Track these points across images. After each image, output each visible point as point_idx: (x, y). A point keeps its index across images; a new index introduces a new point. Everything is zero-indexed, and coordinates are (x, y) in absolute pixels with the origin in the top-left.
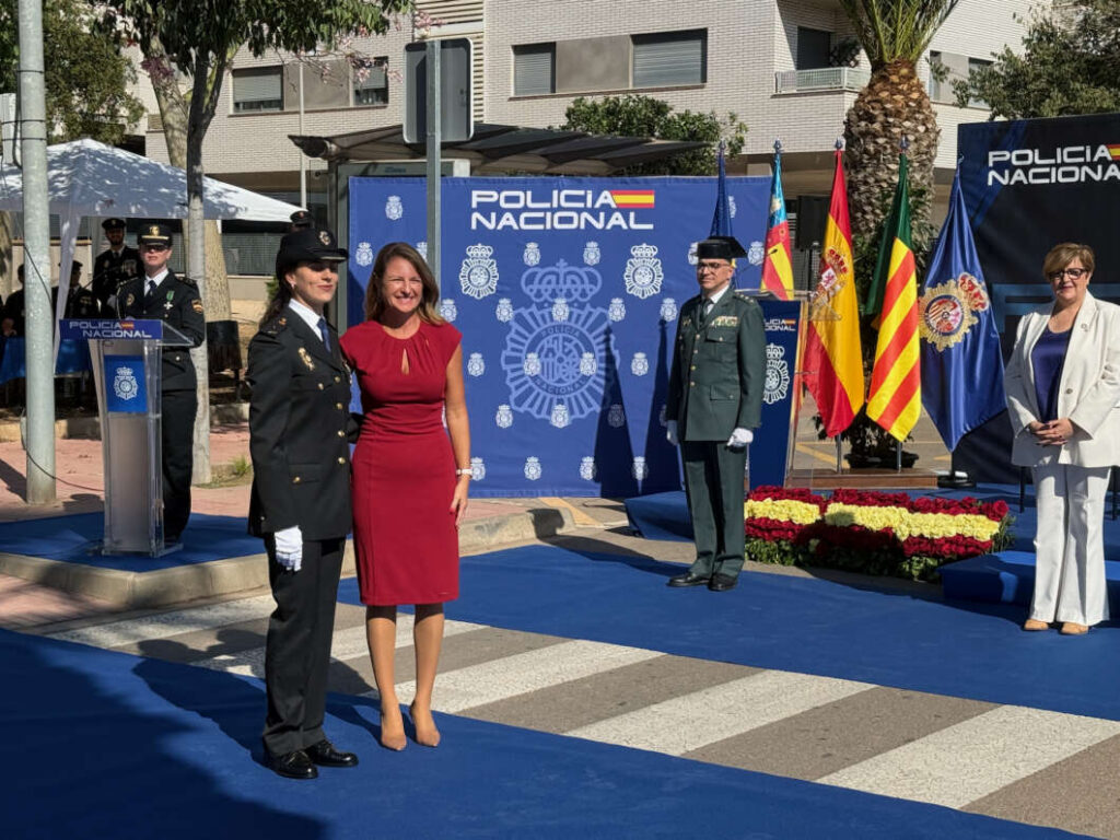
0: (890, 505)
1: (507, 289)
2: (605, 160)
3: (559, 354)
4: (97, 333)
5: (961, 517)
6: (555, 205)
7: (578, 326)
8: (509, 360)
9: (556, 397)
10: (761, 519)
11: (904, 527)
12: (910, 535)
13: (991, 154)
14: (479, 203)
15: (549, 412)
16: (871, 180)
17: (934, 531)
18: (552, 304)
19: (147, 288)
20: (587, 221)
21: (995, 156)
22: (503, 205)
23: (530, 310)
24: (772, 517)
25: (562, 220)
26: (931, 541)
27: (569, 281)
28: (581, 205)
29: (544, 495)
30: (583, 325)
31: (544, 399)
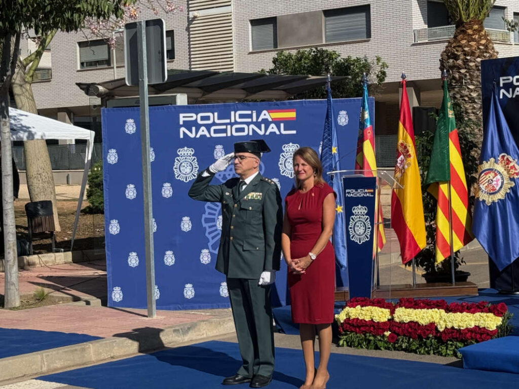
0: (434, 308)
2: (283, 90)
5: (477, 314)
6: (233, 121)
10: (354, 319)
11: (442, 322)
12: (446, 327)
13: (501, 79)
14: (184, 121)
16: (458, 96)
17: (460, 324)
20: (253, 130)
21: (503, 80)
22: (200, 122)
24: (360, 318)
25: (238, 130)
26: (459, 331)
28: (249, 120)
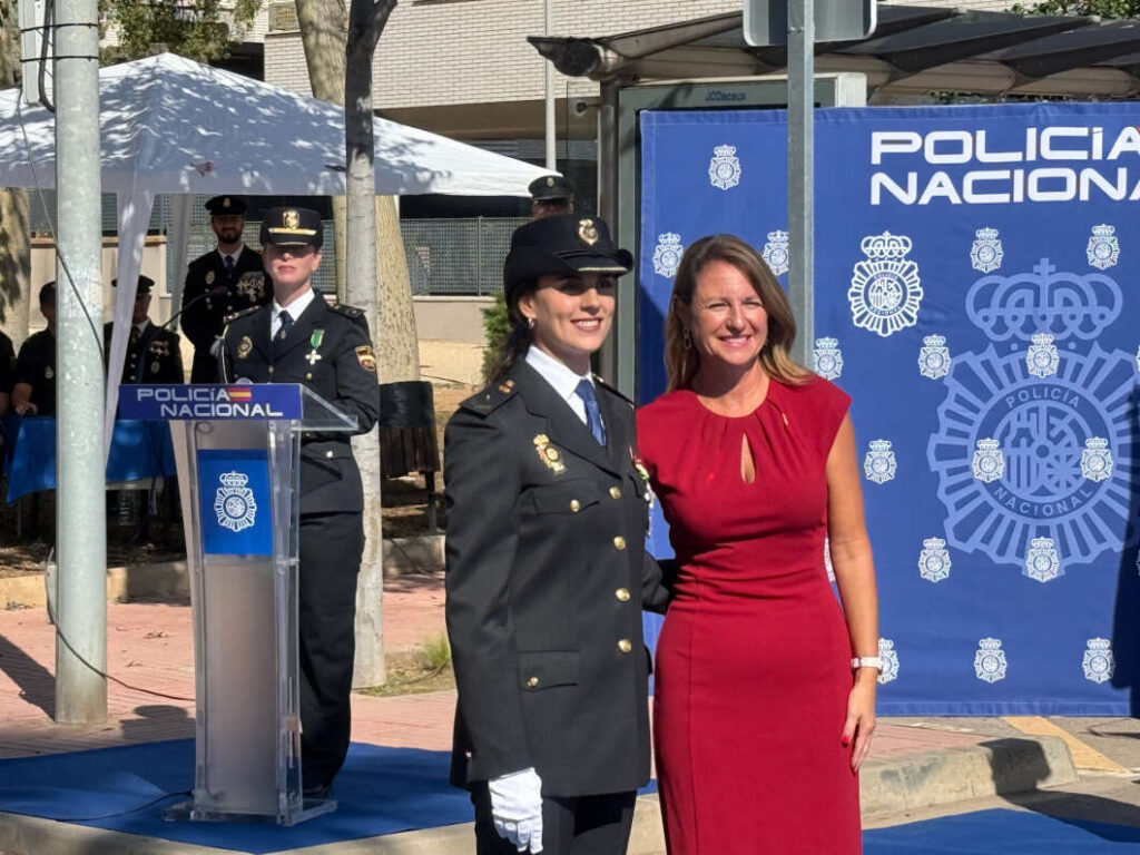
1: (938, 316)
3: (1041, 439)
4: (185, 409)
7: (1077, 387)
8: (944, 452)
9: (1033, 524)
15: (1021, 553)
18: (1025, 345)
19: (276, 325)
23: (983, 357)
27: (1058, 301)
29: (1013, 711)
30: (1086, 385)
31: (1013, 524)
